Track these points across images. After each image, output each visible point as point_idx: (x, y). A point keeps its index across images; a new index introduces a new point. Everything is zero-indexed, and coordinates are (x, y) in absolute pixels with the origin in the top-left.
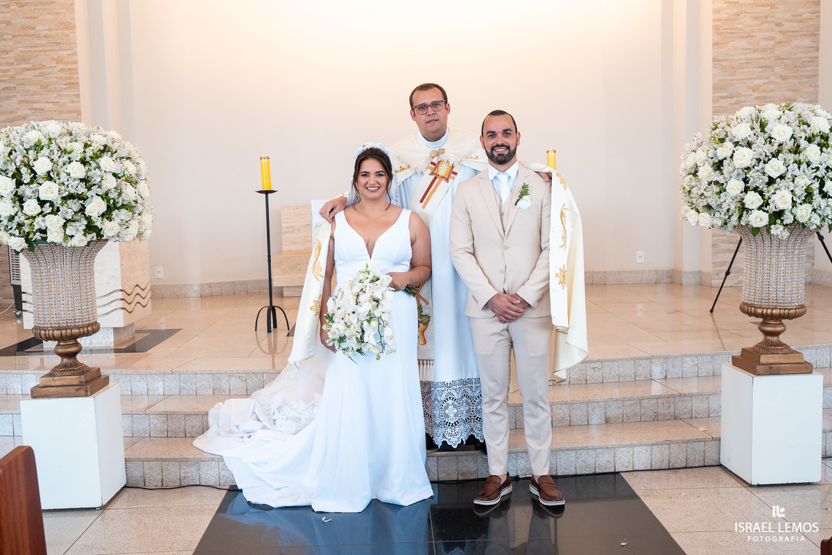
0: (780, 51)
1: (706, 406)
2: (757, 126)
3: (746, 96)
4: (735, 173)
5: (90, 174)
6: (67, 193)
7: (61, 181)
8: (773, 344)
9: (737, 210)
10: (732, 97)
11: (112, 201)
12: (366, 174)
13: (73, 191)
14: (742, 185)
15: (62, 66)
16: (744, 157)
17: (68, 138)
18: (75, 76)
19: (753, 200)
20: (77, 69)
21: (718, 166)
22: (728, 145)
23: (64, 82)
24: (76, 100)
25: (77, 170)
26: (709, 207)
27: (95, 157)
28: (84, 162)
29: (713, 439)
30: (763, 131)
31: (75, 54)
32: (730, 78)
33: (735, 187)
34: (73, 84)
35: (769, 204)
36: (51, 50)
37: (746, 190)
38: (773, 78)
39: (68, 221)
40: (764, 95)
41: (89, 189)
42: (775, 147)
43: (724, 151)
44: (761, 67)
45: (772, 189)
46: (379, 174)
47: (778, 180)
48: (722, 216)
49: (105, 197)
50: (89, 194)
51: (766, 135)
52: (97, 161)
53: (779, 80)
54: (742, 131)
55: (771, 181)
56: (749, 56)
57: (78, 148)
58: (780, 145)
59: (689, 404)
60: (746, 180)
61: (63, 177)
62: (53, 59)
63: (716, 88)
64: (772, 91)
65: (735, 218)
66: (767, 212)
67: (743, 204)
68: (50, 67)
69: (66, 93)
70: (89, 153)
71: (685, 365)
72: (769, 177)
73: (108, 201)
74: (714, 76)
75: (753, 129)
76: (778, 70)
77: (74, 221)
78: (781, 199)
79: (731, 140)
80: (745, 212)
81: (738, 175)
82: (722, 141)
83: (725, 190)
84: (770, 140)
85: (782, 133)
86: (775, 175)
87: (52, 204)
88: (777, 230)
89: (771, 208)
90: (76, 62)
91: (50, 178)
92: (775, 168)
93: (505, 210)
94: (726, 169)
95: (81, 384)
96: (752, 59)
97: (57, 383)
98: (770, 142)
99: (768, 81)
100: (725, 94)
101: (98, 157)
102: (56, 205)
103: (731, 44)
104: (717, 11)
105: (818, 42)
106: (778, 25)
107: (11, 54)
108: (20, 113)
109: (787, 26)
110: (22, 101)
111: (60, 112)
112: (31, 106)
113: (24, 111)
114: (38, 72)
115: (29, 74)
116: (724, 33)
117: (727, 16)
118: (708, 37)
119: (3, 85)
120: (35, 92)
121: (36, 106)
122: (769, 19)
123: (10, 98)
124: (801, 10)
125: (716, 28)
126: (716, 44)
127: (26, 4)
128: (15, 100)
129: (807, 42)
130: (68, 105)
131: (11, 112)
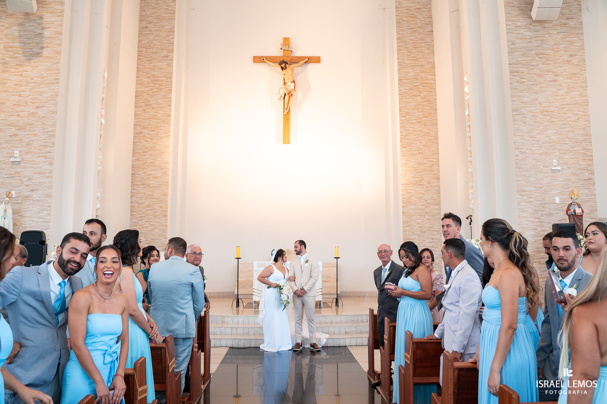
0: (427, 210)
15: (162, 209)
18: (166, 213)
20: (167, 210)
23: (162, 215)
24: (166, 221)
31: (167, 205)
32: (409, 219)
34: (165, 215)
36: (159, 203)
38: (424, 220)
40: (422, 226)
44: (420, 216)
53: (427, 220)
56: (415, 212)
62: (159, 207)
63: (404, 223)
64: (425, 224)
68: (158, 209)
69: (163, 219)
74: (403, 218)
76: (426, 217)
90: (167, 208)
96: (417, 213)
99: (422, 221)
103: (409, 207)
104: (403, 195)
105: (440, 207)
106: (426, 201)
107: (144, 205)
108: (145, 226)
109: (429, 201)
110: (146, 221)
111: (160, 226)
112: (149, 223)
113: (147, 225)
114: (153, 211)
115: (150, 212)
116: (406, 203)
117: (407, 197)
118: (401, 204)
119: (140, 215)
120: (151, 218)
121: (151, 223)
122: (422, 198)
123: (142, 220)
124: (434, 196)
125: (403, 201)
126: (403, 207)
127: (152, 187)
128: (144, 221)
129: (436, 207)
130: (163, 223)
131: (142, 225)
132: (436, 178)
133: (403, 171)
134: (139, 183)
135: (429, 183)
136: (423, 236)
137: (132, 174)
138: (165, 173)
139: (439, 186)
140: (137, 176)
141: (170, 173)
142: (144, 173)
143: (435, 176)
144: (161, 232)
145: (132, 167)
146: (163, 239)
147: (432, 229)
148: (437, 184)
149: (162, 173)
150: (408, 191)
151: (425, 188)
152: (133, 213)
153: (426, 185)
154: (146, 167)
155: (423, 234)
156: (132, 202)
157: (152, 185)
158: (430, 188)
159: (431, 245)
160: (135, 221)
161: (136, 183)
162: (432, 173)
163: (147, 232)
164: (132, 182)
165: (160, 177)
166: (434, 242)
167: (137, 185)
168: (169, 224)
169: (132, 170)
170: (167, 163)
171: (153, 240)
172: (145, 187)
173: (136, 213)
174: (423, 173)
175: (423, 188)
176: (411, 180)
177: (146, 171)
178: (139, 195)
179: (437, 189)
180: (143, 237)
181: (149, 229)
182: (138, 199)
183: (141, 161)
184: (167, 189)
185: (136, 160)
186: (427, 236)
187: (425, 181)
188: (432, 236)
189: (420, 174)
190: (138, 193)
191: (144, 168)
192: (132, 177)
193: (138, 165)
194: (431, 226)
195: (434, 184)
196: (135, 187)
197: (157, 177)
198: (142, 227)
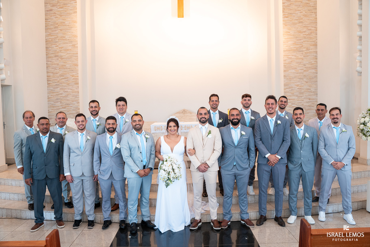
0: (305, 73)
3: (295, 88)
10: (290, 88)
12: (170, 127)
15: (74, 78)
18: (78, 81)
20: (78, 78)
23: (74, 83)
24: (78, 88)
31: (78, 74)
32: (289, 82)
34: (77, 83)
36: (70, 73)
38: (303, 82)
40: (300, 87)
44: (299, 79)
46: (174, 126)
53: (305, 83)
56: (295, 75)
62: (71, 75)
63: (285, 85)
64: (303, 86)
68: (70, 78)
69: (75, 86)
74: (284, 81)
76: (305, 79)
90: (78, 76)
93: (204, 138)
96: (296, 76)
99: (301, 83)
100: (288, 87)
103: (290, 71)
104: (285, 60)
105: (317, 71)
106: (304, 65)
107: (58, 74)
108: (60, 93)
109: (307, 66)
110: (61, 89)
111: (73, 92)
112: (64, 90)
113: (62, 92)
114: (66, 79)
115: (63, 80)
116: (287, 67)
117: (288, 62)
118: (282, 69)
119: (56, 84)
120: (65, 86)
121: (65, 90)
122: (301, 63)
123: (57, 88)
124: (311, 61)
125: (284, 66)
126: (285, 71)
127: (64, 58)
128: (59, 88)
129: (313, 71)
130: (75, 90)
131: (58, 92)
132: (314, 45)
133: (285, 39)
134: (52, 55)
135: (307, 49)
136: (301, 97)
137: (46, 48)
138: (74, 46)
139: (316, 52)
140: (50, 49)
141: (79, 45)
142: (56, 46)
143: (313, 43)
145: (46, 41)
146: (76, 104)
147: (309, 91)
148: (315, 50)
149: (72, 46)
150: (289, 57)
151: (304, 54)
152: (49, 82)
153: (305, 52)
154: (58, 41)
155: (302, 95)
156: (47, 72)
157: (63, 57)
158: (308, 54)
159: (308, 105)
160: (52, 88)
161: (50, 56)
162: (311, 40)
163: (62, 98)
164: (46, 55)
165: (70, 50)
166: (311, 102)
167: (51, 57)
168: (80, 90)
169: (46, 44)
170: (76, 36)
171: (68, 104)
172: (58, 59)
173: (51, 82)
174: (302, 41)
175: (303, 54)
176: (291, 47)
177: (58, 45)
178: (53, 65)
179: (315, 54)
180: (59, 103)
181: (64, 96)
182: (53, 70)
183: (54, 35)
184: (77, 60)
185: (49, 35)
186: (305, 97)
187: (304, 48)
188: (309, 97)
189: (300, 41)
190: (52, 64)
191: (56, 42)
192: (46, 50)
193: (50, 40)
194: (308, 87)
195: (312, 50)
196: (50, 59)
197: (68, 50)
198: (57, 93)
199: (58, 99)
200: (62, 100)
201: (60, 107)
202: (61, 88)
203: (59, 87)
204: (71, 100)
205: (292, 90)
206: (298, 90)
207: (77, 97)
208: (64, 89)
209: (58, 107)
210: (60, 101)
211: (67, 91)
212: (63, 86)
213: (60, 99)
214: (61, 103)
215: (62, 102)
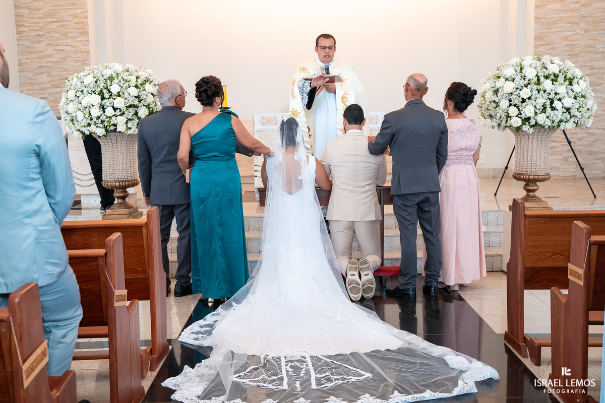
0: (584, 11)
1: (498, 239)
2: (519, 70)
4: (504, 96)
5: (140, 93)
6: (129, 104)
7: (125, 97)
8: (531, 197)
9: (505, 117)
11: (151, 109)
13: (132, 103)
14: (508, 103)
15: (77, 20)
16: (509, 87)
17: (128, 73)
18: (86, 27)
19: (513, 111)
20: (87, 22)
21: (496, 92)
22: (502, 80)
23: (78, 31)
24: (86, 44)
25: (134, 91)
26: (491, 116)
27: (143, 84)
28: (136, 87)
29: (498, 255)
30: (521, 72)
31: (86, 12)
32: (547, 31)
33: (504, 104)
34: (84, 32)
35: (521, 114)
36: (69, 9)
37: (510, 105)
38: (578, 31)
39: (128, 119)
40: (572, 43)
41: (140, 101)
42: (527, 81)
43: (500, 83)
44: (570, 23)
45: (524, 105)
47: (527, 100)
48: (497, 120)
49: (148, 106)
50: (140, 105)
51: (523, 75)
52: (144, 86)
53: (583, 32)
54: (509, 72)
55: (523, 101)
56: (561, 15)
57: (133, 78)
58: (530, 80)
59: (488, 238)
60: (510, 101)
61: (126, 95)
62: (70, 15)
64: (578, 40)
65: (504, 122)
66: (521, 118)
67: (508, 114)
68: (69, 21)
69: (80, 39)
70: (140, 82)
71: (490, 217)
72: (523, 99)
73: (149, 109)
74: (535, 29)
75: (516, 71)
76: (582, 25)
77: (131, 120)
78: (528, 111)
79: (504, 77)
80: (509, 118)
81: (506, 97)
82: (499, 77)
83: (499, 106)
84: (524, 78)
85: (530, 73)
86: (525, 97)
87: (120, 110)
88: (526, 128)
89: (523, 116)
90: (86, 18)
91: (119, 96)
92: (525, 93)
94: (499, 94)
95: (130, 213)
96: (564, 17)
97: (117, 213)
98: (524, 79)
99: (574, 33)
101: (144, 84)
102: (123, 111)
103: (548, 7)
107: (41, 11)
108: (47, 53)
110: (49, 44)
111: (76, 52)
112: (55, 47)
113: (50, 51)
114: (60, 24)
115: (54, 26)
119: (36, 33)
120: (58, 39)
121: (59, 48)
123: (40, 42)
126: (537, 7)
128: (43, 44)
130: (81, 47)
131: (41, 52)
144: (78, 64)
147: (592, 49)
152: (21, 29)
156: (16, 7)
160: (27, 43)
163: (51, 64)
168: (92, 48)
173: (26, 29)
180: (46, 75)
181: (56, 59)
194: (590, 42)
198: (40, 55)
199: (42, 67)
200: (51, 69)
201: (46, 85)
202: (49, 42)
203: (44, 41)
204: (73, 70)
205: (552, 49)
206: (566, 48)
207: (86, 62)
208: (56, 45)
209: (43, 84)
210: (47, 72)
211: (62, 50)
212: (53, 37)
213: (46, 67)
214: (49, 75)
215: (53, 73)
